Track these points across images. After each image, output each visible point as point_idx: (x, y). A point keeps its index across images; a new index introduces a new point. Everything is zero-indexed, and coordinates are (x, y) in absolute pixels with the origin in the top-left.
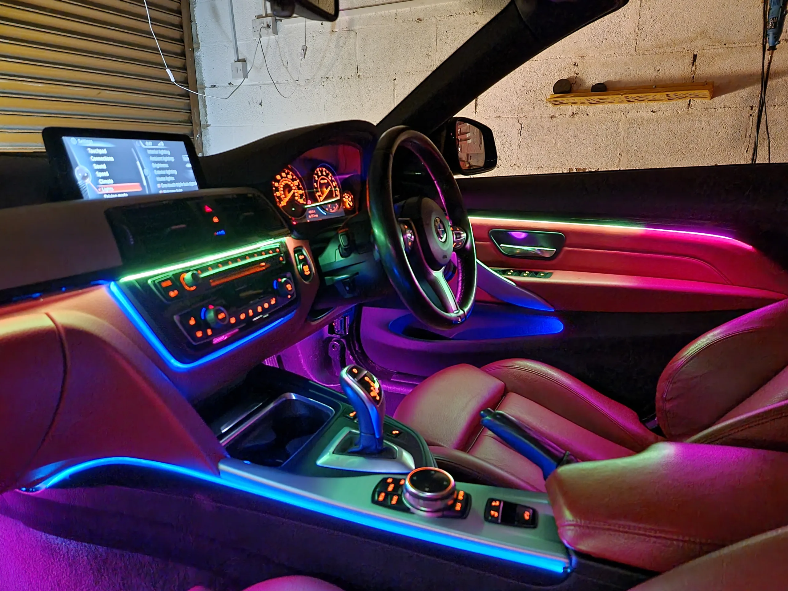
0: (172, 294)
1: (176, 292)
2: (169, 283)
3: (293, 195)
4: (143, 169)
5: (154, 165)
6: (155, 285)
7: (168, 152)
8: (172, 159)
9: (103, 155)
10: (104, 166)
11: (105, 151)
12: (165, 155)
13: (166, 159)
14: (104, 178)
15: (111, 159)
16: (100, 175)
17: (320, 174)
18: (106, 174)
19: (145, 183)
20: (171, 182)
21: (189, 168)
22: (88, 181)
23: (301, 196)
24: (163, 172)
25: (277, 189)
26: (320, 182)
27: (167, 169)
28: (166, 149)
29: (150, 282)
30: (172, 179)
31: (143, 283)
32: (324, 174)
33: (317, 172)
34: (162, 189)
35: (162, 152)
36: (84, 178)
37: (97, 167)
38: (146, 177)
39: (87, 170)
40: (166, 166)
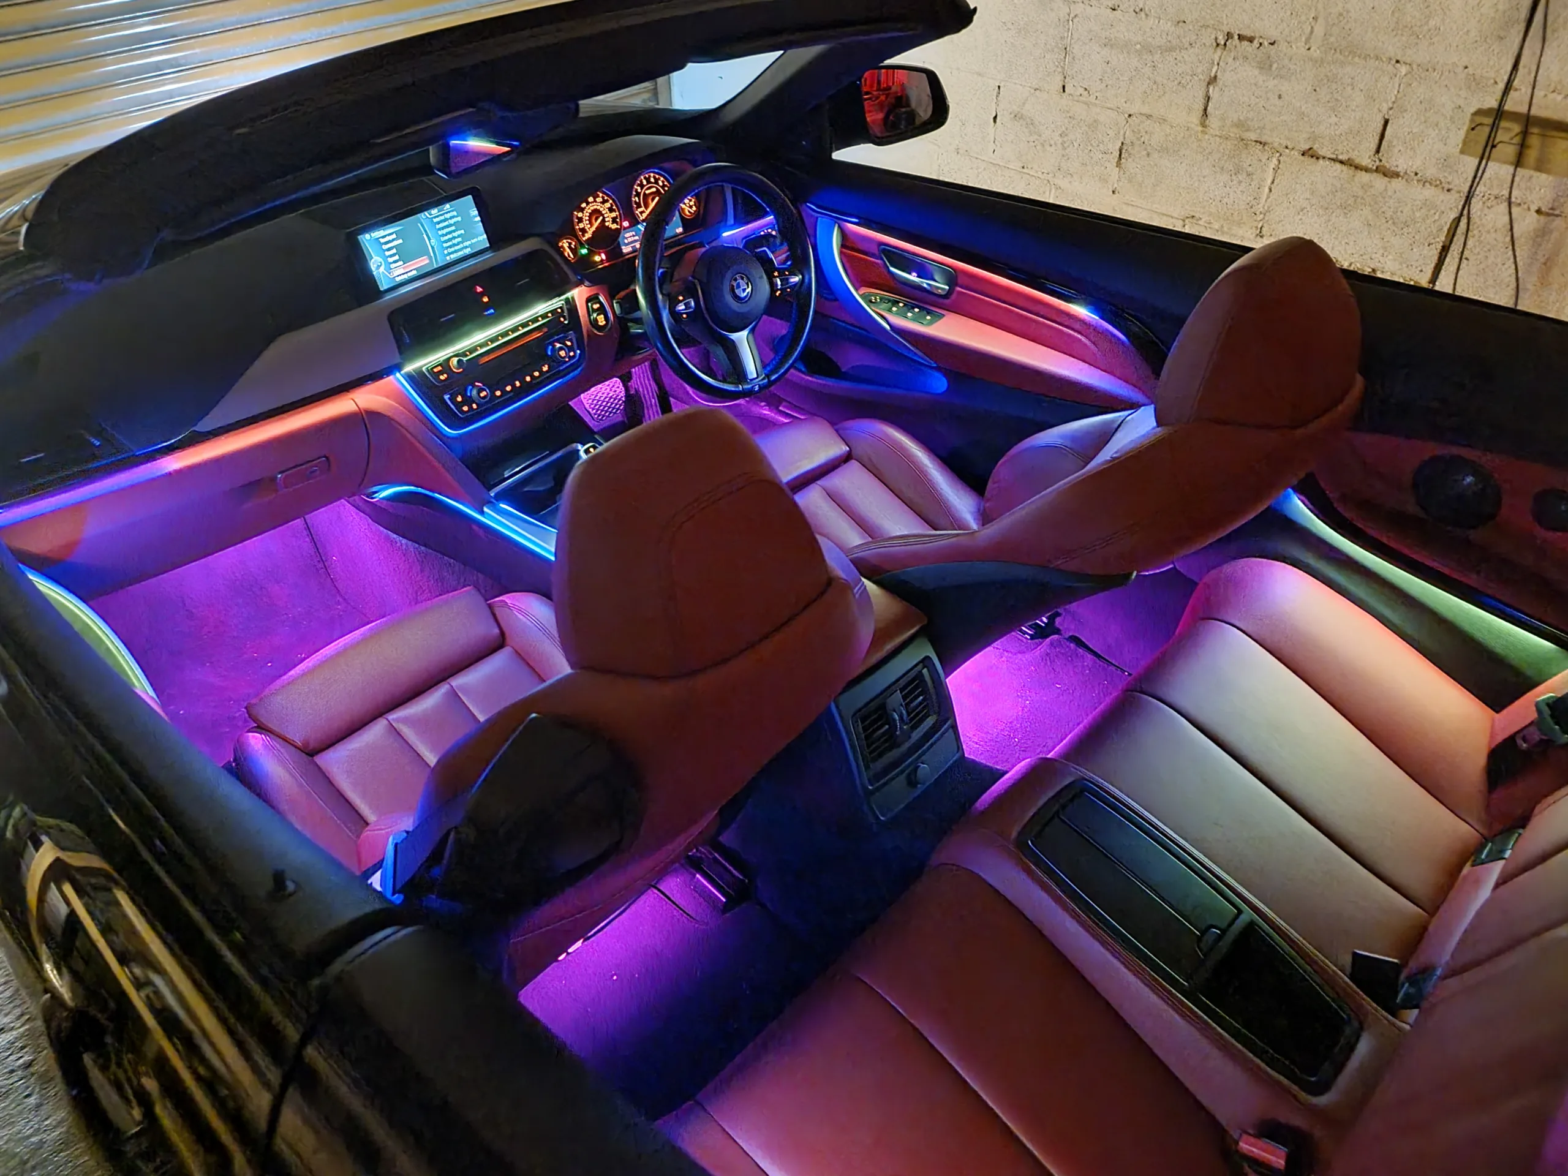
0: (442, 377)
1: (445, 375)
2: (440, 368)
3: (603, 221)
4: (429, 239)
5: (440, 233)
6: (428, 371)
7: (455, 213)
8: (459, 219)
9: (393, 240)
10: (394, 251)
11: (394, 236)
12: (451, 218)
13: (452, 221)
14: (395, 262)
15: (401, 241)
16: (391, 260)
17: (645, 182)
18: (397, 257)
19: (432, 255)
20: (458, 244)
21: (478, 222)
22: (382, 269)
23: (614, 220)
24: (450, 236)
25: (580, 220)
26: (644, 193)
27: (454, 231)
28: (452, 211)
29: (424, 369)
30: (460, 239)
31: (419, 372)
32: (652, 180)
33: (641, 181)
34: (449, 254)
35: (448, 216)
36: (379, 267)
37: (388, 253)
38: (433, 248)
39: (380, 260)
40: (453, 228)
